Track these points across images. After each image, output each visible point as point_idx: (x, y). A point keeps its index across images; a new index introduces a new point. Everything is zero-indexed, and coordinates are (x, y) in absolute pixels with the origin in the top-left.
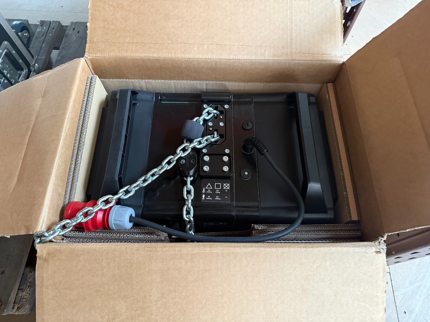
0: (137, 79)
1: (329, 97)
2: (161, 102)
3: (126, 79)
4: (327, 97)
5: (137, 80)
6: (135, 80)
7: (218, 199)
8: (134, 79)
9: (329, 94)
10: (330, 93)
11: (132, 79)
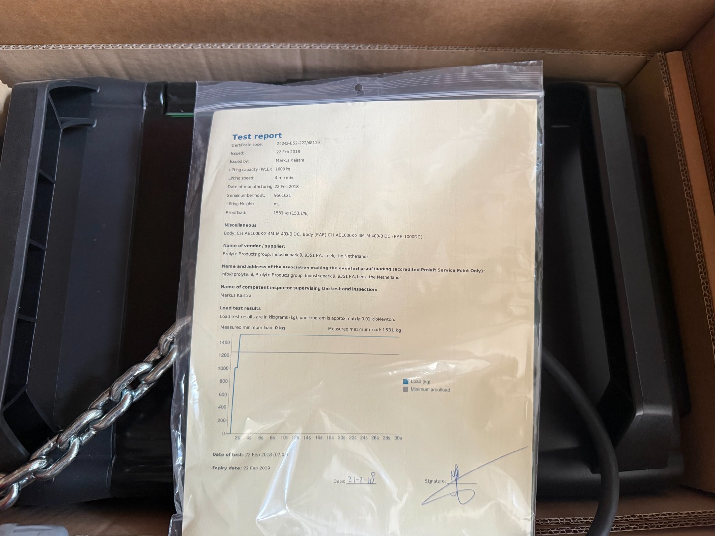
0: (91, 44)
1: (672, 95)
2: (166, 111)
3: (58, 44)
4: (667, 94)
5: (91, 48)
6: (85, 46)
8: (82, 43)
9: (671, 88)
10: (673, 84)
11: (75, 44)
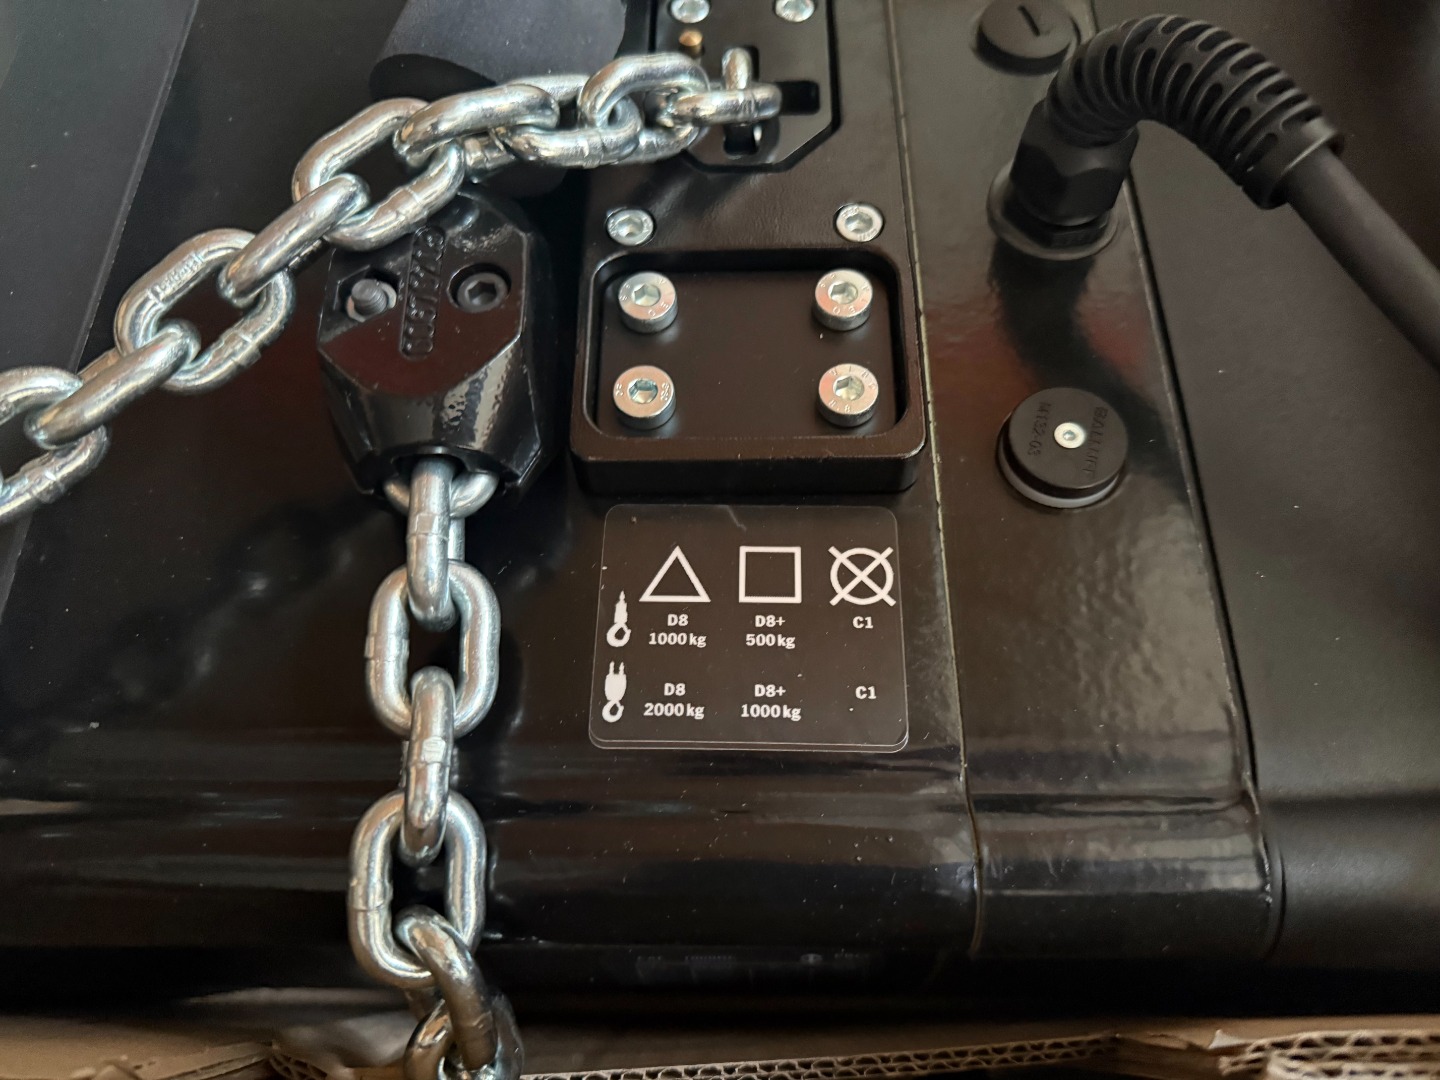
7: (773, 711)
